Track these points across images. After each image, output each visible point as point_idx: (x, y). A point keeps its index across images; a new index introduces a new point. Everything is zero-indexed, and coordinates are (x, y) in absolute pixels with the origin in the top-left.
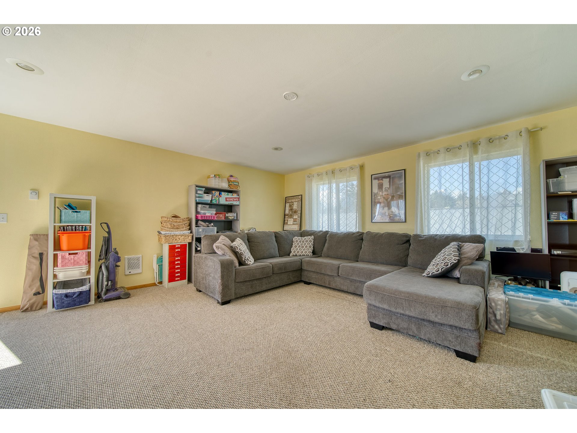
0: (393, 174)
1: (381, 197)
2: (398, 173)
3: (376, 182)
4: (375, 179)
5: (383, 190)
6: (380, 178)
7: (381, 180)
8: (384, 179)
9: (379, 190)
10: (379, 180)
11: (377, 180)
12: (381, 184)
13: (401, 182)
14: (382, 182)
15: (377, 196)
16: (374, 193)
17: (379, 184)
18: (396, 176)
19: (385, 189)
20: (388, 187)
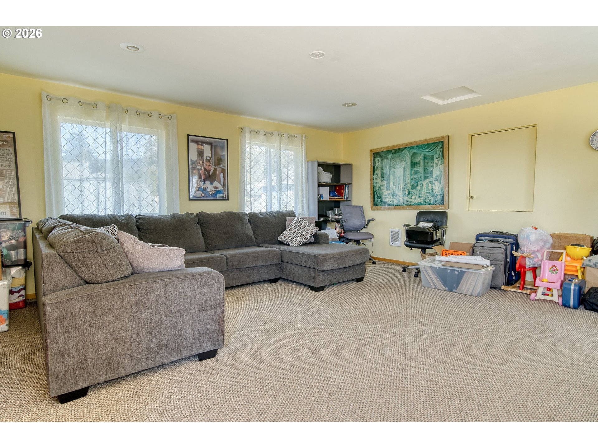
0: (215, 142)
1: (201, 167)
2: (220, 142)
3: (194, 147)
4: (193, 141)
5: (203, 158)
6: (200, 142)
7: (202, 145)
8: (204, 145)
9: (199, 157)
10: (198, 144)
11: (195, 144)
12: (201, 150)
13: (223, 154)
14: (202, 148)
15: (196, 165)
16: (191, 160)
17: (198, 150)
18: (219, 145)
19: (206, 157)
20: (210, 156)
